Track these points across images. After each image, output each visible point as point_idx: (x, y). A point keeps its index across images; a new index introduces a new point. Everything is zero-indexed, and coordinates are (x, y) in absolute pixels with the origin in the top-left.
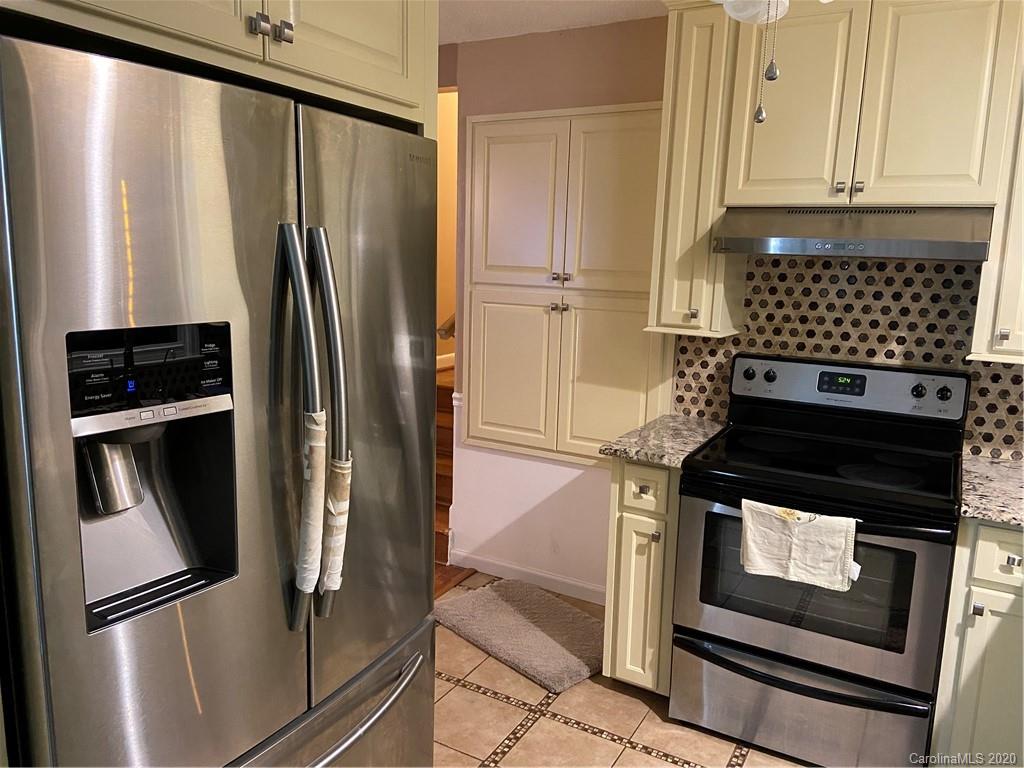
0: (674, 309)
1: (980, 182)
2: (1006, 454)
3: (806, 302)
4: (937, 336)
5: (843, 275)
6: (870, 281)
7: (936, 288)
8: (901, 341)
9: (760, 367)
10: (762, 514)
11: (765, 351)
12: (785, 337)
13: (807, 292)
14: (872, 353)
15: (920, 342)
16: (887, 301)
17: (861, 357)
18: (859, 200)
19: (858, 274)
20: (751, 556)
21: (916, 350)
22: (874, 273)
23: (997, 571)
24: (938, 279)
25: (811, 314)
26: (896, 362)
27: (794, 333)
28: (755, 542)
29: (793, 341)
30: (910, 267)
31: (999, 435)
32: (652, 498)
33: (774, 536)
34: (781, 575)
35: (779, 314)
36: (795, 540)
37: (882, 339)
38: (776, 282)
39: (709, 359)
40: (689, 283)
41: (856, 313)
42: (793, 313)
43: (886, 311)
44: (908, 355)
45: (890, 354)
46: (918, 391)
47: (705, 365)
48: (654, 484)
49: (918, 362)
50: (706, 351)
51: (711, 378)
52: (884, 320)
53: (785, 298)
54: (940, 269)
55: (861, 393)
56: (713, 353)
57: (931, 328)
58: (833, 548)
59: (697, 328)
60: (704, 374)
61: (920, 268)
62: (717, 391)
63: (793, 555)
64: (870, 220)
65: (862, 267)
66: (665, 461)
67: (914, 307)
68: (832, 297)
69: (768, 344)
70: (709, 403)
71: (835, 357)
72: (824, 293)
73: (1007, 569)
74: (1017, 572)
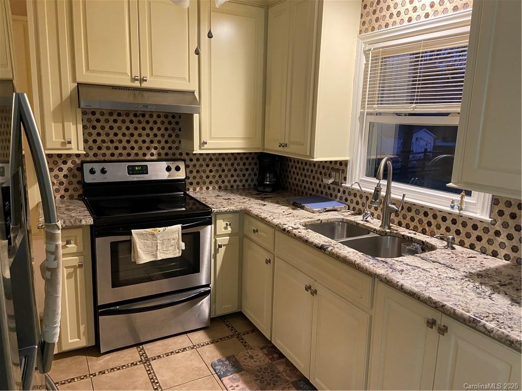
0: (54, 139)
1: (189, 81)
2: (198, 189)
3: (112, 133)
4: (169, 145)
5: (127, 120)
6: (140, 122)
7: (166, 125)
8: (156, 148)
9: (97, 167)
10: (142, 234)
11: (94, 159)
12: (104, 151)
13: (111, 128)
14: (145, 155)
15: (163, 148)
16: (148, 131)
17: (141, 157)
18: (144, 85)
19: (134, 119)
20: (140, 255)
21: (161, 151)
22: (141, 118)
23: (223, 230)
24: (166, 121)
25: (115, 139)
26: (155, 157)
27: (108, 148)
28: (140, 248)
29: (108, 152)
30: (155, 116)
31: (195, 182)
32: (74, 245)
33: (149, 242)
34: (154, 259)
35: (99, 139)
36: (159, 241)
37: (148, 148)
38: (95, 123)
39: (63, 166)
40: (61, 125)
41: (136, 137)
42: (106, 139)
43: (148, 135)
44: (159, 154)
45: (152, 155)
46: (168, 169)
47: (61, 170)
48: (74, 238)
49: (163, 156)
50: (60, 162)
51: (65, 176)
52: (148, 140)
53: (101, 131)
54: (166, 117)
55: (147, 173)
56: (65, 163)
57: (166, 142)
58: (174, 239)
59: (70, 149)
60: (61, 175)
61: (159, 116)
62: (70, 183)
63: (158, 248)
64: (146, 94)
65: (135, 115)
66: (84, 222)
67: (159, 133)
68: (124, 130)
69: (95, 155)
70: (66, 190)
71: (129, 158)
72: (120, 128)
73: (226, 228)
74: (229, 229)
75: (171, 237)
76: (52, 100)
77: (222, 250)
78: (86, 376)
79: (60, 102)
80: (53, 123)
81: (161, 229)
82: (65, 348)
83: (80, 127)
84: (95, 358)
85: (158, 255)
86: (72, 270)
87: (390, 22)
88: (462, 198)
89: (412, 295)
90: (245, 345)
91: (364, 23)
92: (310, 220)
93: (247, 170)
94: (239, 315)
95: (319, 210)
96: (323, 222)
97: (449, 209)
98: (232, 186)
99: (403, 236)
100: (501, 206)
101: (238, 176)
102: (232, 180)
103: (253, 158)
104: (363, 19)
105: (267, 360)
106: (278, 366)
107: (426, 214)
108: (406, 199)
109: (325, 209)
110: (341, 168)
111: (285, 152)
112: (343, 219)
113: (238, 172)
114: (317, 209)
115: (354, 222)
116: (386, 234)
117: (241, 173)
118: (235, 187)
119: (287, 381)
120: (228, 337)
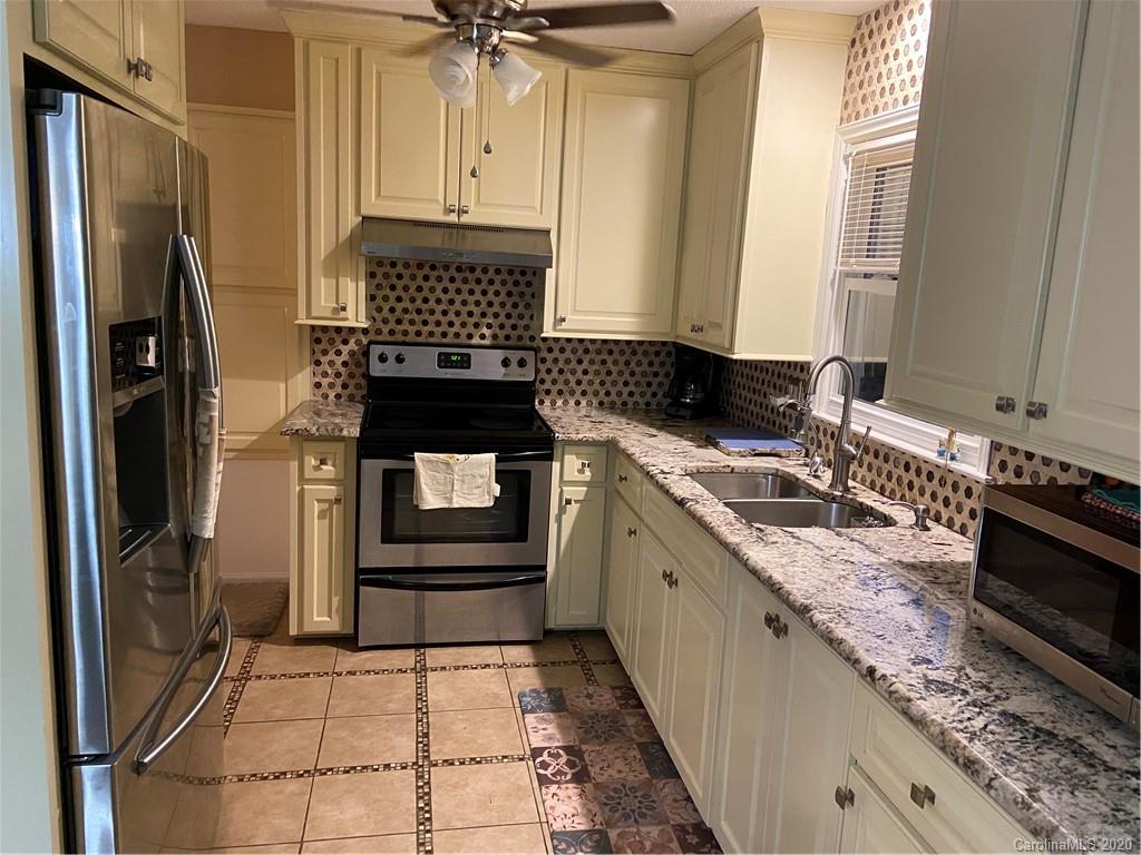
0: (323, 303)
1: (541, 212)
2: (560, 403)
3: (419, 297)
4: (512, 321)
5: (446, 275)
6: (465, 281)
7: (510, 286)
8: (489, 326)
9: (391, 351)
10: (430, 461)
11: (390, 339)
12: (406, 326)
13: (419, 289)
14: (470, 336)
15: (502, 327)
16: (478, 296)
17: (464, 339)
18: (465, 219)
19: (456, 275)
20: (424, 496)
21: (498, 332)
22: (467, 274)
23: (576, 473)
24: (510, 280)
25: (424, 307)
26: (486, 342)
27: (412, 322)
28: (426, 484)
29: (412, 329)
30: (491, 271)
31: (554, 389)
32: (332, 468)
33: (441, 476)
34: (446, 506)
35: (400, 306)
36: (456, 477)
37: (476, 325)
38: (394, 280)
39: (342, 347)
40: (334, 281)
41: (457, 306)
42: (410, 306)
43: (478, 303)
44: (495, 337)
45: (483, 337)
46: (506, 363)
47: (339, 353)
48: (332, 456)
49: (501, 341)
50: (338, 340)
51: (345, 364)
52: (476, 311)
53: (403, 294)
54: (511, 272)
55: (469, 367)
56: (345, 342)
57: (508, 316)
58: (482, 477)
59: (346, 319)
60: (339, 360)
61: (498, 272)
62: (351, 375)
63: (455, 488)
64: (469, 234)
65: (459, 269)
66: (345, 433)
67: (496, 301)
68: (439, 292)
69: (392, 332)
70: (345, 386)
71: (444, 341)
72: (432, 290)
73: (581, 471)
74: (588, 473)
75: (477, 472)
76: (323, 244)
77: (573, 509)
78: (327, 673)
79: (334, 245)
80: (323, 279)
81: (462, 457)
82: (308, 629)
83: (362, 285)
84: (349, 653)
85: (455, 500)
86: (327, 505)
87: (881, 102)
88: (952, 434)
89: (754, 572)
90: (590, 679)
91: (846, 105)
92: (710, 464)
93: (656, 375)
94: (600, 635)
95: (740, 452)
96: (736, 470)
97: (932, 456)
98: (624, 404)
99: (861, 504)
100: (1004, 455)
101: (637, 384)
102: (626, 391)
103: (669, 354)
104: (847, 98)
105: (615, 705)
106: (627, 717)
107: (907, 467)
108: (872, 434)
109: (754, 450)
110: (802, 376)
111: (701, 343)
112: (777, 470)
113: (638, 377)
114: (737, 449)
115: (793, 475)
116: (833, 498)
117: (643, 381)
118: (630, 405)
119: (633, 740)
120: (565, 662)
